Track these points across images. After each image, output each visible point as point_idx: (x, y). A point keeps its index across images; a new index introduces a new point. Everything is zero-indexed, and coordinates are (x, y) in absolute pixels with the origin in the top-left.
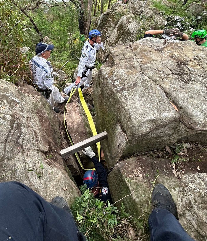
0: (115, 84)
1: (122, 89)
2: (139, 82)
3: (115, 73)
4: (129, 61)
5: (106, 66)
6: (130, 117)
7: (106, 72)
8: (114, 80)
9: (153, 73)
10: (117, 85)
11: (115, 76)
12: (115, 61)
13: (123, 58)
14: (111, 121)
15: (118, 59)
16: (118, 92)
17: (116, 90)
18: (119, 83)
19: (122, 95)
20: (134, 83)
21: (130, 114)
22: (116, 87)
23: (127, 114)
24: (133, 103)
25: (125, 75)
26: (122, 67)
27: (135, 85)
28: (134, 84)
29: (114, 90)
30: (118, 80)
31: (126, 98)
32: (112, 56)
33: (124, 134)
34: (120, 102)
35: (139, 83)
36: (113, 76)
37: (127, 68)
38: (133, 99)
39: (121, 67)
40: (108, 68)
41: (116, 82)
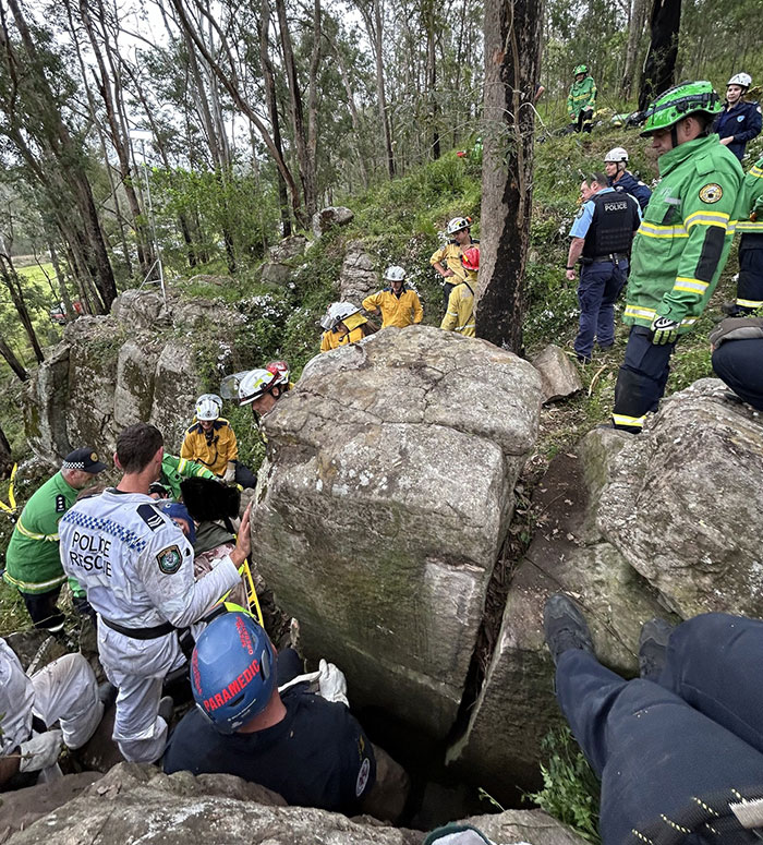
0: (364, 481)
1: (392, 480)
2: (404, 441)
3: (343, 462)
4: (340, 419)
5: (289, 468)
6: (462, 516)
7: (306, 479)
8: (354, 478)
9: (404, 410)
10: (371, 481)
11: (349, 467)
12: (313, 440)
13: (321, 423)
14: (398, 578)
15: (313, 430)
16: (388, 493)
17: (381, 493)
18: (372, 476)
19: (406, 491)
20: (397, 451)
21: (455, 510)
22: (375, 487)
23: (451, 516)
24: (441, 486)
25: (366, 448)
26: (341, 441)
27: (403, 453)
28: (400, 453)
29: (375, 496)
30: (364, 469)
31: (419, 491)
32: (293, 434)
33: (462, 567)
34: (413, 508)
35: (407, 445)
36: (344, 472)
37: (353, 434)
38: (432, 480)
39: (338, 440)
40: (299, 468)
41: (362, 477)
